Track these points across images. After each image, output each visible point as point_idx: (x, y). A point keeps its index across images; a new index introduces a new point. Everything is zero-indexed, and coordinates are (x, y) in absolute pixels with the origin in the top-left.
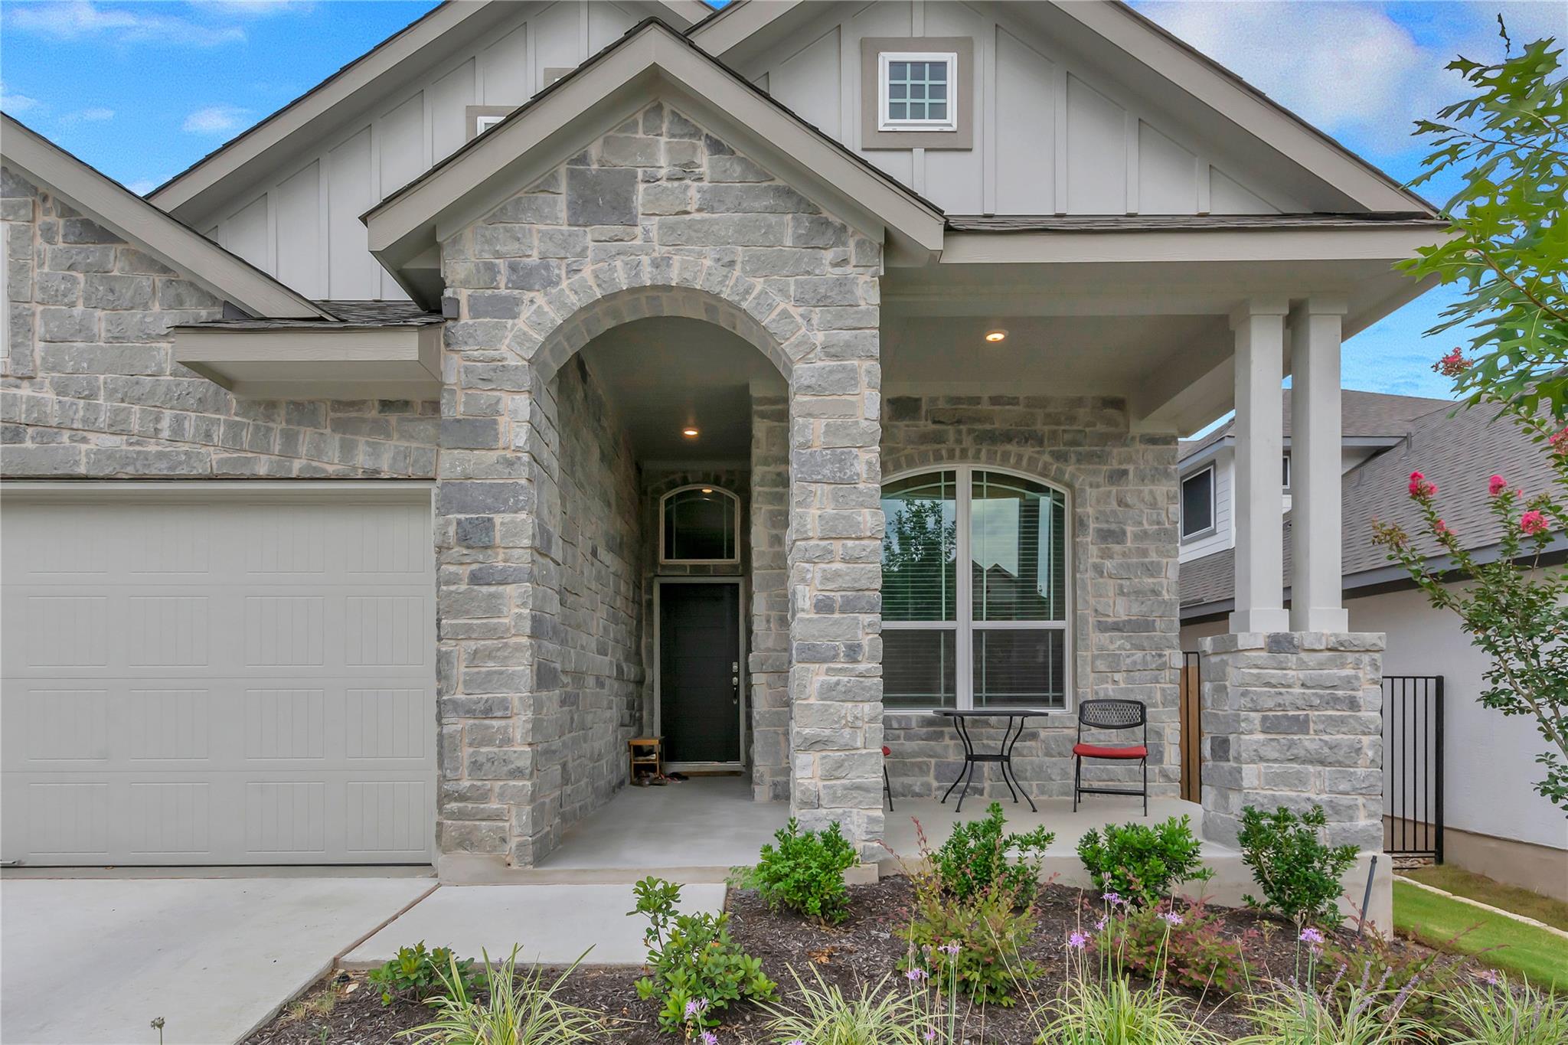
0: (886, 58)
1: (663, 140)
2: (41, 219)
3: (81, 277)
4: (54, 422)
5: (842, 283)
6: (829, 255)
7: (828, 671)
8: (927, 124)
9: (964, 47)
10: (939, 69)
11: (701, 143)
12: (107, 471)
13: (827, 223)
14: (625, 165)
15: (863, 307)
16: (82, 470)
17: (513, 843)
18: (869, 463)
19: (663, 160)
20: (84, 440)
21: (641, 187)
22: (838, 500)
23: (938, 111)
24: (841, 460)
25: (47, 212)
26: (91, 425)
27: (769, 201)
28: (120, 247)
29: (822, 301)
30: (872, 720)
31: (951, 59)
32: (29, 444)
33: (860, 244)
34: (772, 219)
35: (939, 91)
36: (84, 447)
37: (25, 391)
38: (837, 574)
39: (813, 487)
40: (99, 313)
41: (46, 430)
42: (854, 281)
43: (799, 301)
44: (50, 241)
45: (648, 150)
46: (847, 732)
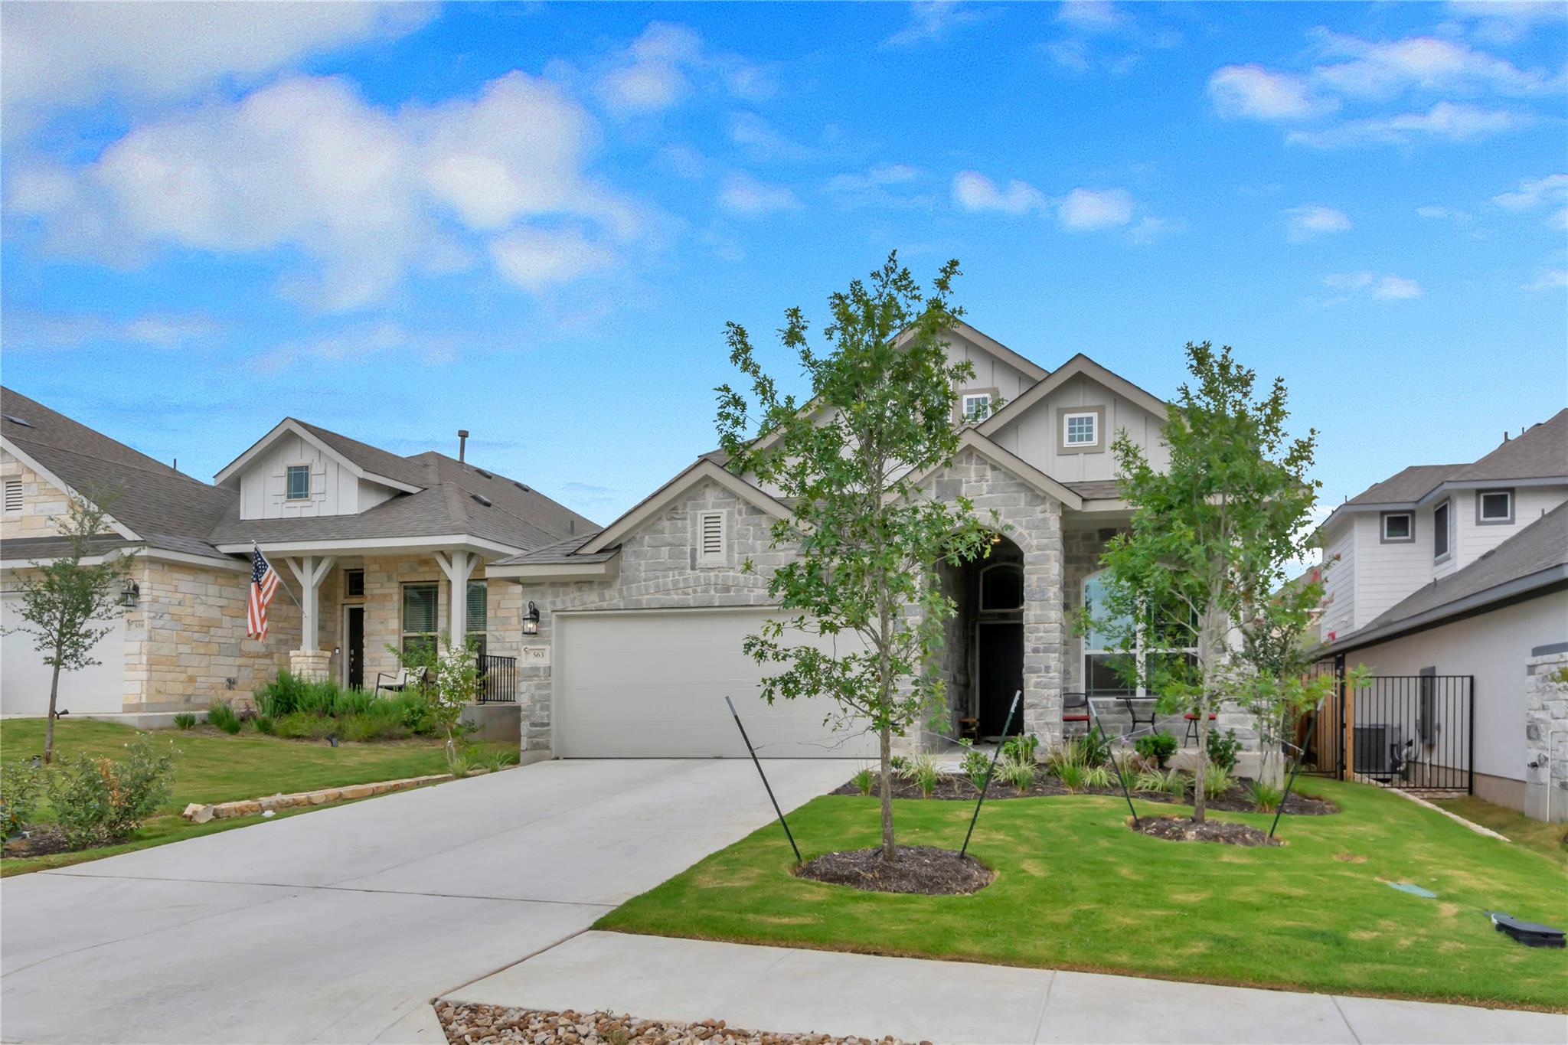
0: (1067, 417)
1: (973, 466)
2: (737, 507)
3: (751, 528)
4: (742, 584)
5: (1045, 520)
6: (1039, 509)
7: (1038, 677)
8: (1085, 443)
9: (1101, 410)
10: (1090, 420)
11: (988, 467)
12: (761, 603)
13: (1038, 496)
14: (958, 477)
15: (1052, 529)
16: (752, 603)
17: (914, 745)
18: (1055, 593)
19: (973, 474)
20: (753, 591)
21: (964, 485)
22: (1043, 608)
23: (1089, 438)
24: (1043, 592)
25: (739, 504)
26: (755, 586)
27: (1014, 489)
28: (765, 516)
29: (1036, 527)
30: (1055, 696)
31: (1095, 415)
32: (732, 593)
33: (1051, 504)
34: (1016, 495)
35: (1090, 429)
36: (752, 594)
37: (731, 573)
38: (1041, 638)
39: (1032, 603)
40: (759, 542)
41: (739, 588)
42: (1049, 519)
43: (1027, 528)
44: (740, 515)
45: (967, 471)
46: (1045, 701)
